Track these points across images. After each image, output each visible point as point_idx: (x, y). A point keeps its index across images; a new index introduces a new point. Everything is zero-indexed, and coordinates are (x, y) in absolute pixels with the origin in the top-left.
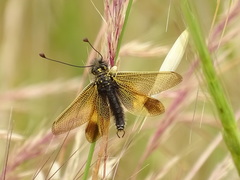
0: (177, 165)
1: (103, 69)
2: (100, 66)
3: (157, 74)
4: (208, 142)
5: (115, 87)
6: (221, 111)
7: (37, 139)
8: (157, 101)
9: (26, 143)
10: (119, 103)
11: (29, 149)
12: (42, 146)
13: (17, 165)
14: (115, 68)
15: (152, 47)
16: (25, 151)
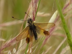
0: (51, 49)
1: (31, 21)
2: (30, 21)
3: (48, 23)
4: (60, 42)
5: (35, 27)
6: (67, 34)
7: (9, 41)
8: (48, 32)
9: (6, 42)
10: (36, 32)
11: (7, 44)
12: (11, 43)
13: (3, 49)
14: (35, 21)
15: (44, 13)
16: (5, 45)
